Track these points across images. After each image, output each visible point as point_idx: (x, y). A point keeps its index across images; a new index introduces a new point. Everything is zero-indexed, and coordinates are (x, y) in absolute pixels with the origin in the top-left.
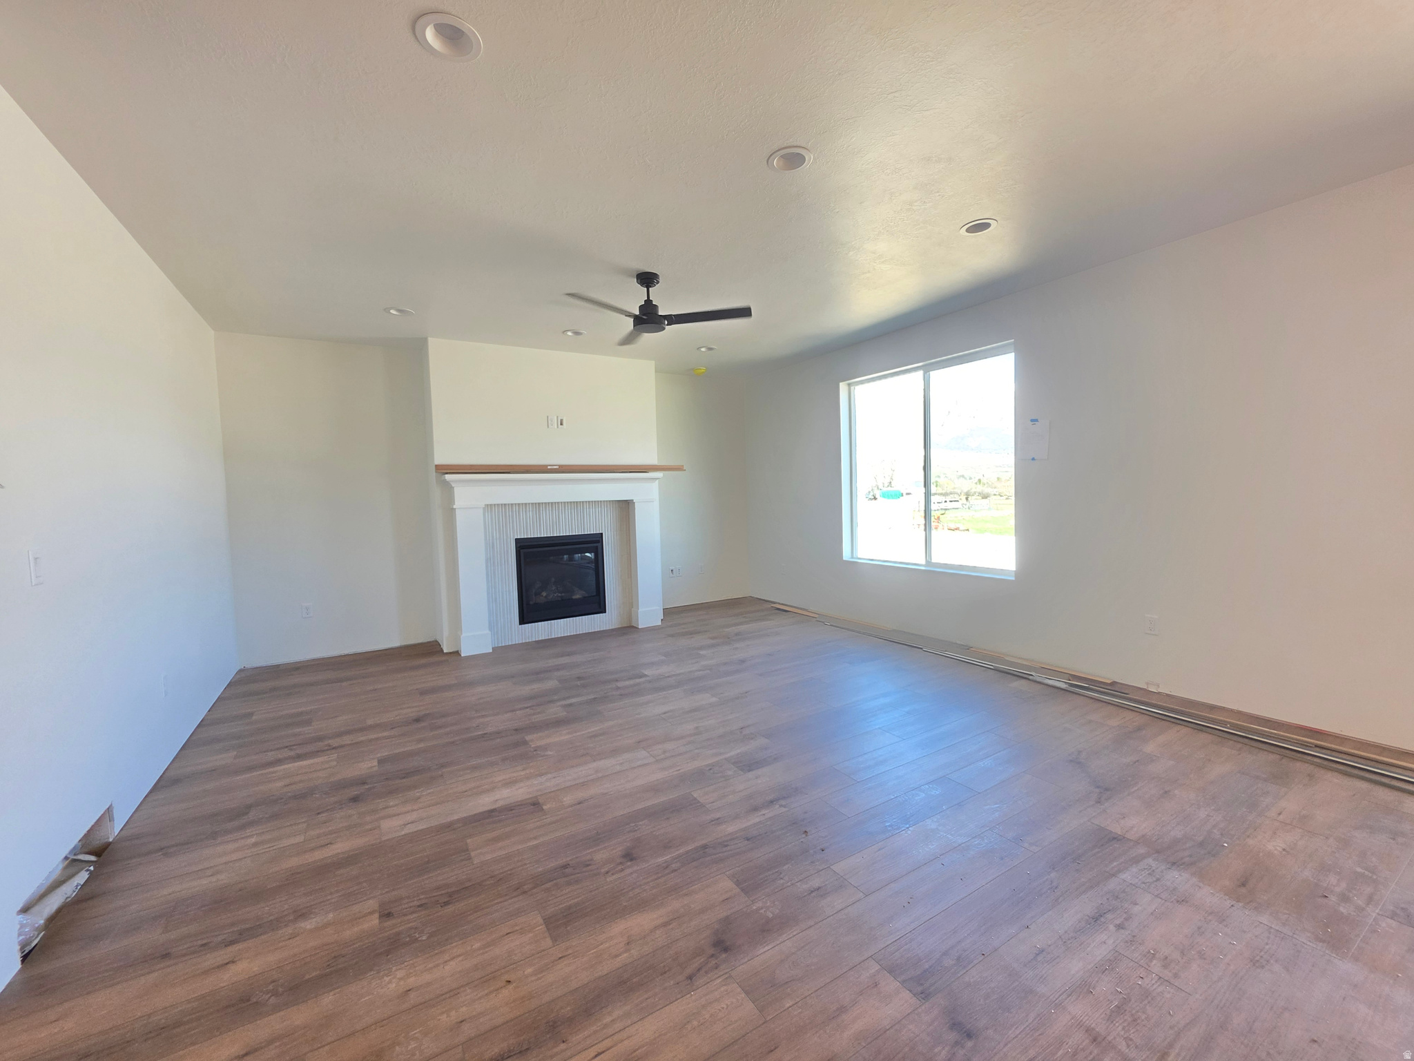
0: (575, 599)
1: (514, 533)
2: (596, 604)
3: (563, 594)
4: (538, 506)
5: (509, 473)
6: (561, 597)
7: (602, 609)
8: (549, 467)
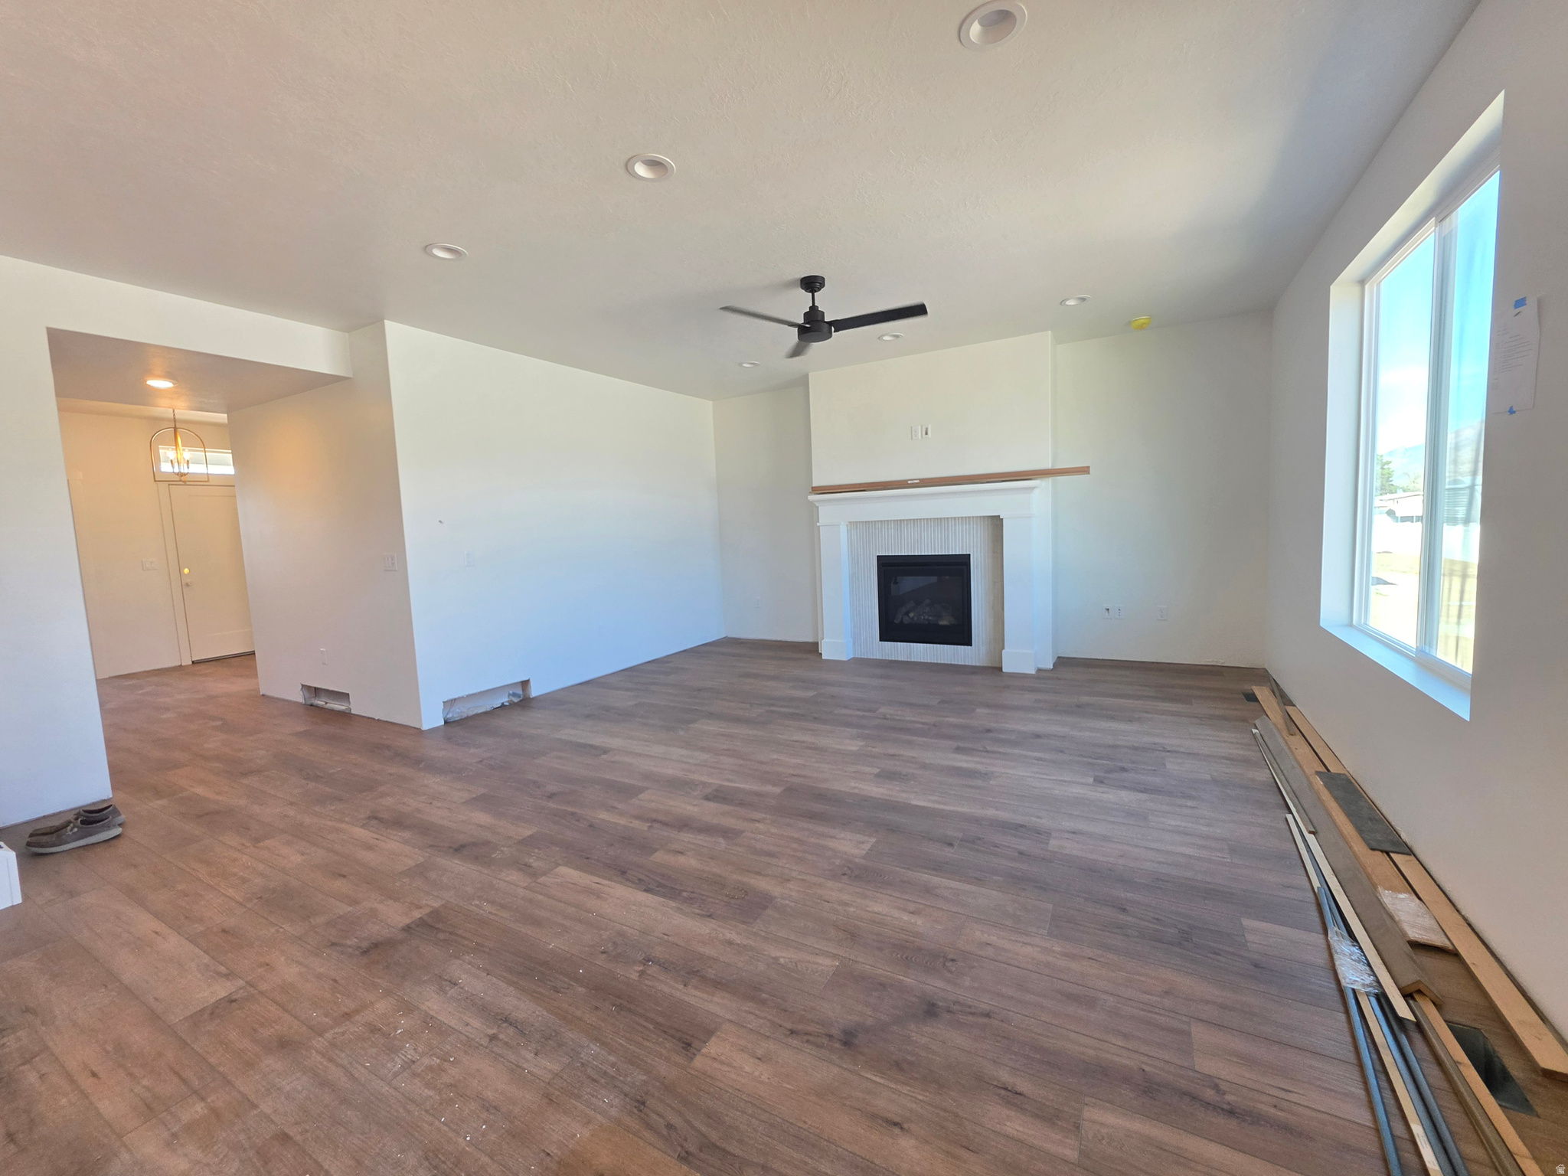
0: (942, 626)
1: (876, 550)
2: (961, 634)
3: (930, 618)
4: (899, 522)
5: (864, 491)
6: (928, 620)
7: (968, 642)
8: (909, 482)
